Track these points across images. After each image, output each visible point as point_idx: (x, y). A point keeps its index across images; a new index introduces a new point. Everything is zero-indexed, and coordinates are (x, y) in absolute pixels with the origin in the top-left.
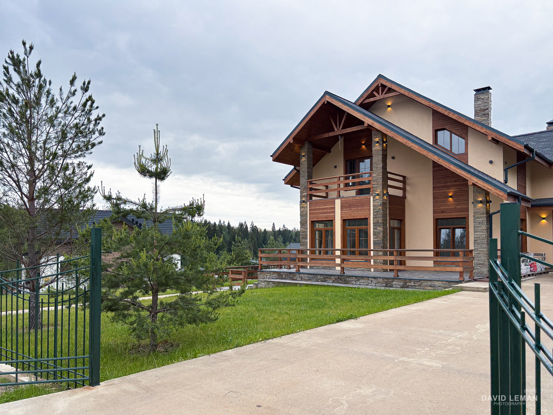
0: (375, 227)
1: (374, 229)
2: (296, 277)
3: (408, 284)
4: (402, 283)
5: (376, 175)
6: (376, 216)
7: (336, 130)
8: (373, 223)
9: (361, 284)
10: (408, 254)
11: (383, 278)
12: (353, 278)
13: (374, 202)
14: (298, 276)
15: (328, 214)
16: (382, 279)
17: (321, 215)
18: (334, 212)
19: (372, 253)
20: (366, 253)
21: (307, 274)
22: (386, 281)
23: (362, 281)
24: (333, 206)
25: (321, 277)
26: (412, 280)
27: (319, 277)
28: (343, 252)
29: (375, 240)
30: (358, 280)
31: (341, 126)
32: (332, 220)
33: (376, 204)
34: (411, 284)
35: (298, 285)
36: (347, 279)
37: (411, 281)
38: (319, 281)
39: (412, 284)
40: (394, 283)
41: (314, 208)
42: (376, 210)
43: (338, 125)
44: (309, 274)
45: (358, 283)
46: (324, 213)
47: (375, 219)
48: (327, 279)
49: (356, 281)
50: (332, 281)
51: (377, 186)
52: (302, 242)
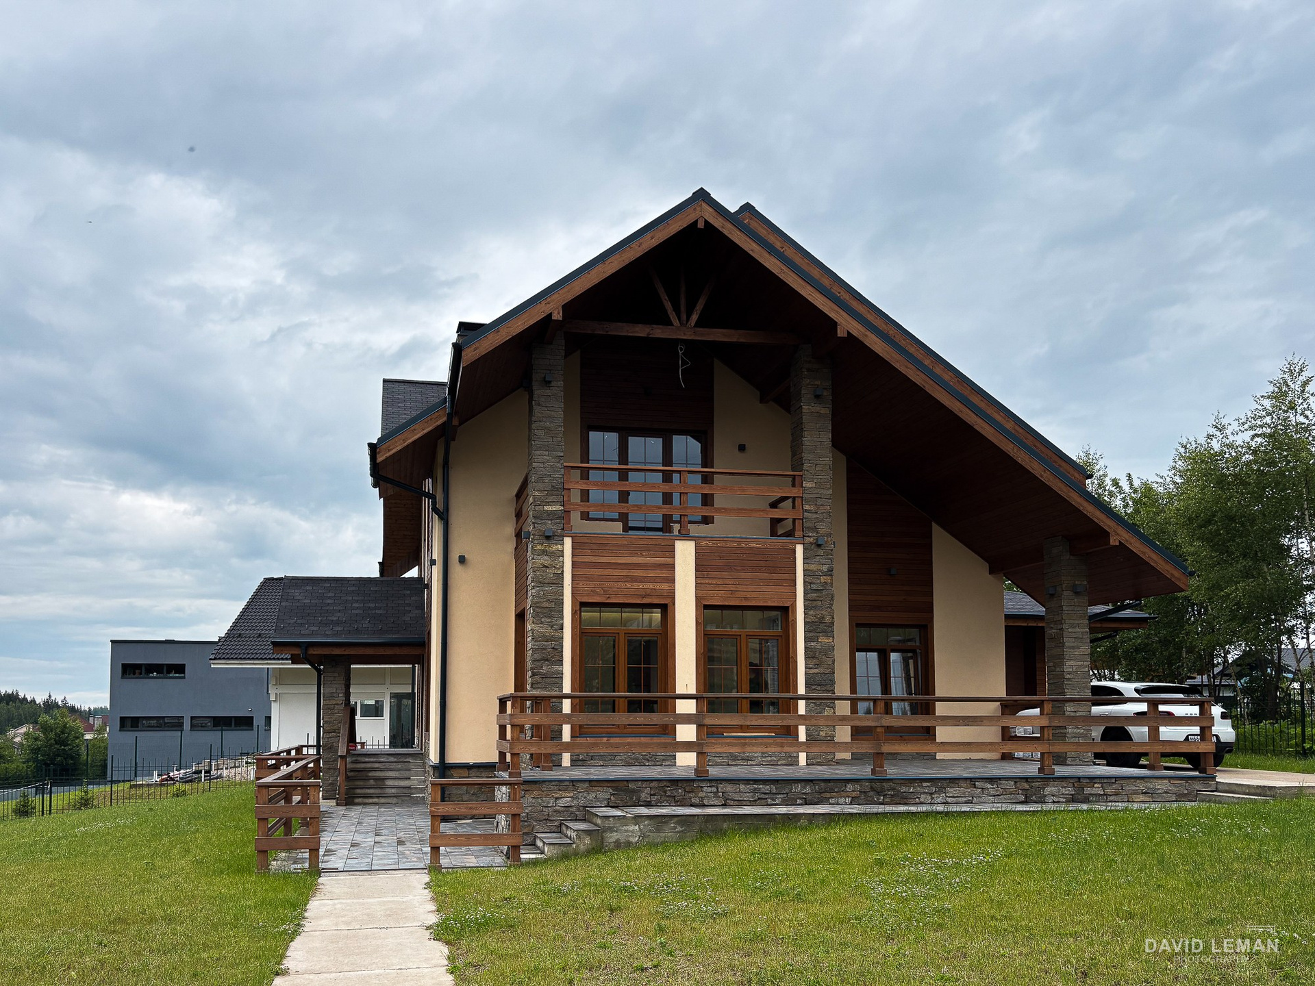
0: (812, 634)
1: (807, 640)
2: (701, 795)
3: (1087, 791)
4: (1071, 790)
5: (814, 485)
6: (815, 603)
7: (676, 322)
8: (806, 623)
9: (949, 800)
11: (1016, 780)
12: (925, 784)
13: (807, 561)
14: (709, 790)
15: (651, 586)
16: (1013, 783)
17: (622, 585)
18: (672, 580)
19: (802, 707)
21: (747, 781)
22: (1026, 786)
23: (951, 791)
24: (669, 560)
25: (808, 790)
26: (1096, 781)
27: (798, 789)
29: (812, 671)
30: (941, 790)
31: (695, 317)
33: (813, 567)
34: (1094, 791)
36: (904, 789)
37: (1095, 783)
38: (799, 801)
39: (1097, 789)
40: (1048, 790)
41: (593, 559)
42: (814, 586)
43: (683, 308)
44: (756, 781)
45: (940, 800)
46: (634, 579)
47: (811, 612)
48: (828, 795)
49: (931, 794)
50: (848, 800)
51: (815, 516)
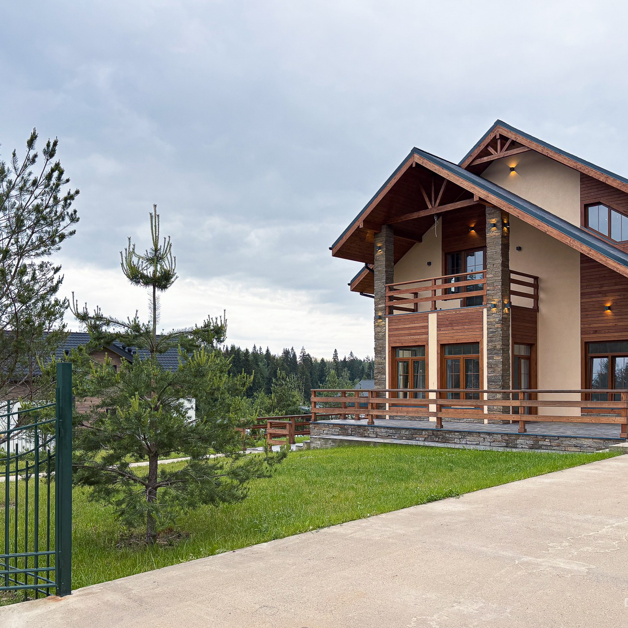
0: (491, 355)
1: (488, 358)
2: (368, 432)
3: (541, 443)
4: (531, 442)
5: (492, 276)
6: (492, 339)
7: (430, 207)
8: (488, 350)
9: (468, 442)
10: (541, 397)
11: (503, 434)
12: (456, 434)
13: (488, 317)
14: (371, 430)
15: (418, 337)
16: (500, 436)
17: (406, 338)
18: (427, 333)
19: (485, 396)
20: (477, 396)
21: (384, 427)
22: (506, 438)
23: (469, 438)
24: (425, 324)
25: (407, 433)
26: (546, 437)
27: (403, 432)
28: (441, 395)
29: (490, 375)
30: (464, 437)
31: (438, 201)
32: (424, 346)
33: (492, 320)
34: (545, 443)
35: (372, 445)
36: (447, 435)
37: (546, 439)
38: (404, 438)
39: (547, 442)
40: (519, 441)
41: (396, 327)
42: (491, 330)
43: (433, 199)
44: (388, 428)
45: (464, 442)
46: (412, 334)
47: (490, 344)
48: (415, 436)
49: (460, 439)
50: (423, 439)
51: (493, 292)
52: (377, 379)
